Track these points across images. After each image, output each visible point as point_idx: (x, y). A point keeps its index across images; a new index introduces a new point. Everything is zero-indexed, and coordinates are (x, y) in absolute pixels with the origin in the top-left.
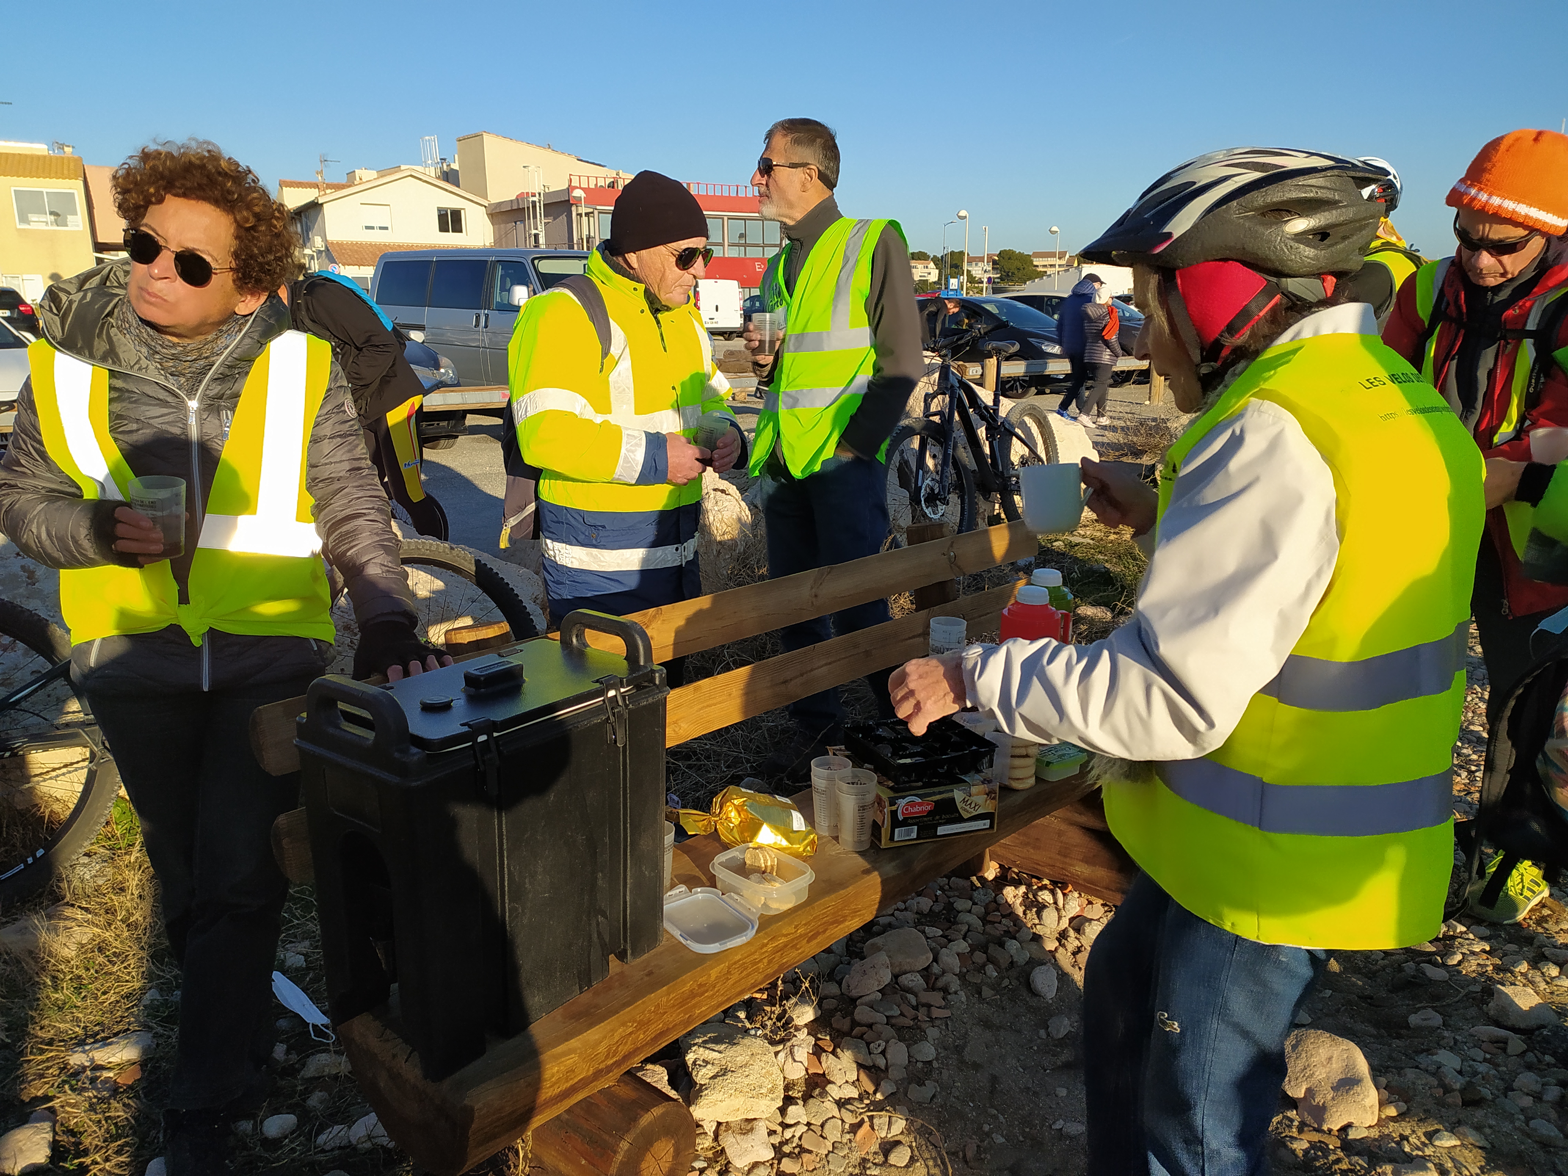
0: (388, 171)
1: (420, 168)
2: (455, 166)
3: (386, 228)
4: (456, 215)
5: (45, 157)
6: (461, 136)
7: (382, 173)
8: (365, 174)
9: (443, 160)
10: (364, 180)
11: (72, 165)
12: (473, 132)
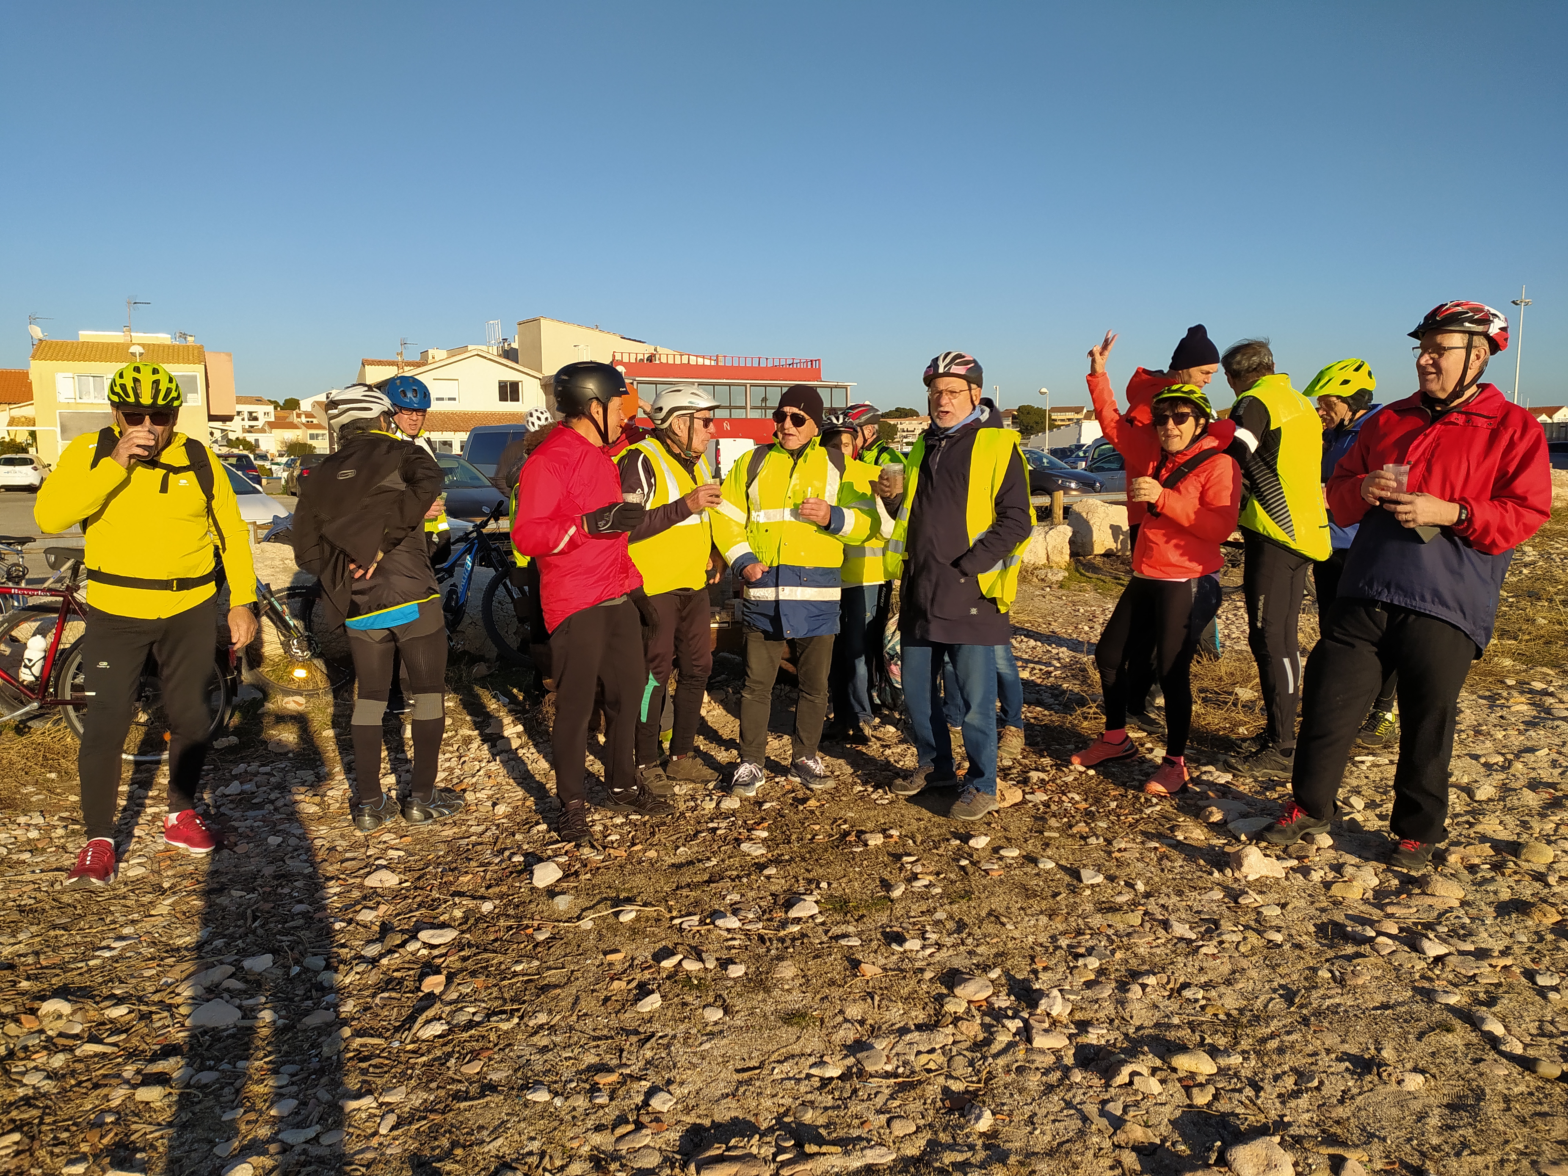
0: (457, 351)
1: (484, 348)
2: (515, 345)
3: (454, 399)
4: (515, 386)
5: (169, 346)
6: (521, 320)
7: (452, 353)
8: (438, 354)
9: (505, 340)
10: (437, 359)
11: (196, 352)
12: (531, 318)
